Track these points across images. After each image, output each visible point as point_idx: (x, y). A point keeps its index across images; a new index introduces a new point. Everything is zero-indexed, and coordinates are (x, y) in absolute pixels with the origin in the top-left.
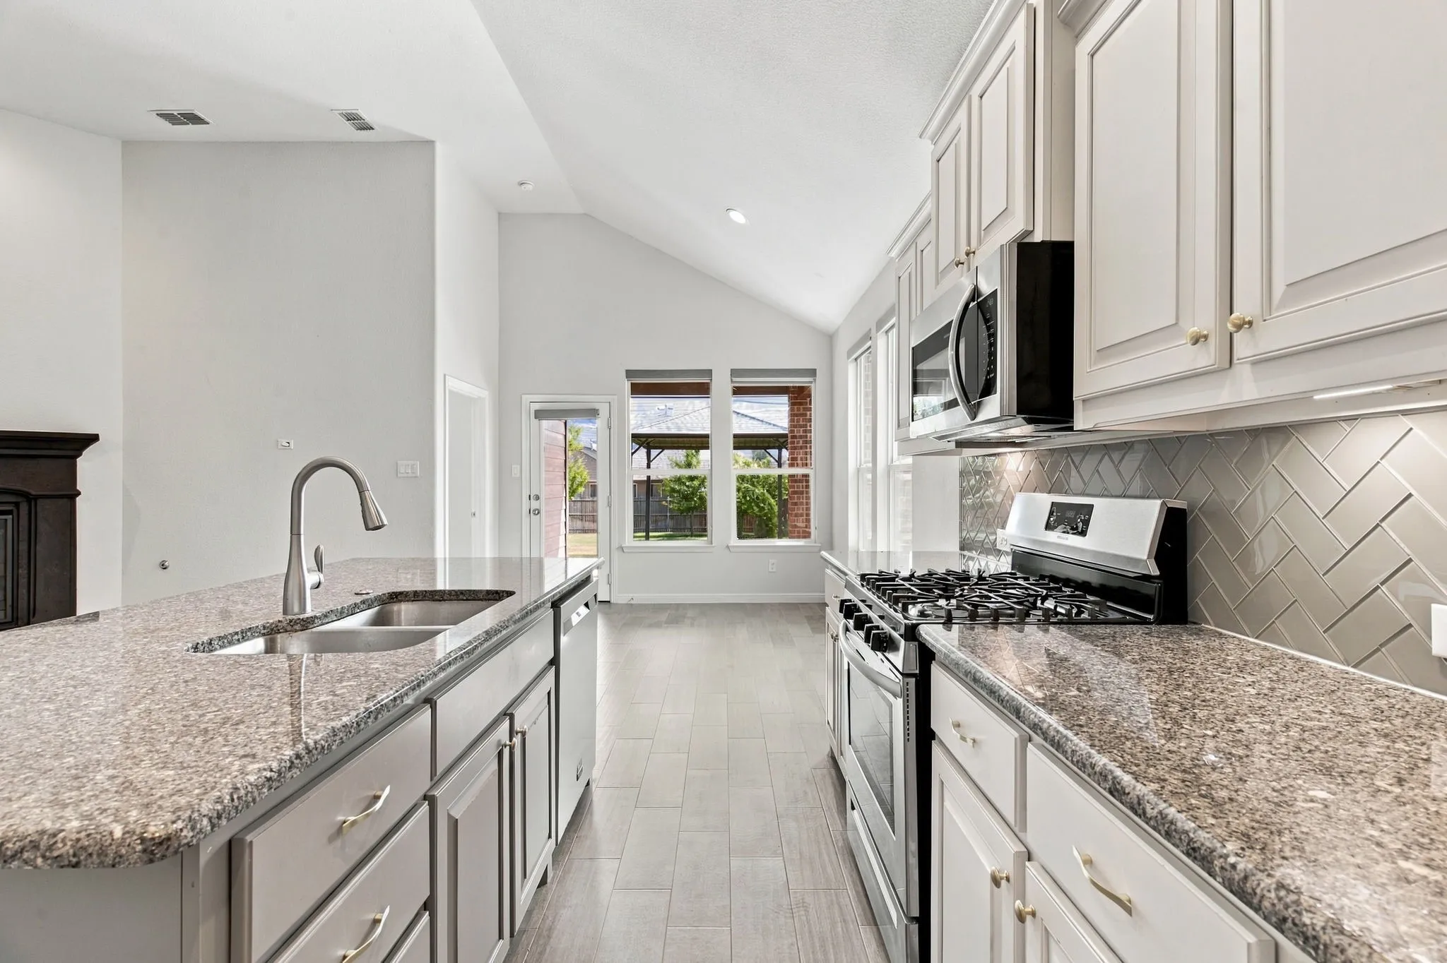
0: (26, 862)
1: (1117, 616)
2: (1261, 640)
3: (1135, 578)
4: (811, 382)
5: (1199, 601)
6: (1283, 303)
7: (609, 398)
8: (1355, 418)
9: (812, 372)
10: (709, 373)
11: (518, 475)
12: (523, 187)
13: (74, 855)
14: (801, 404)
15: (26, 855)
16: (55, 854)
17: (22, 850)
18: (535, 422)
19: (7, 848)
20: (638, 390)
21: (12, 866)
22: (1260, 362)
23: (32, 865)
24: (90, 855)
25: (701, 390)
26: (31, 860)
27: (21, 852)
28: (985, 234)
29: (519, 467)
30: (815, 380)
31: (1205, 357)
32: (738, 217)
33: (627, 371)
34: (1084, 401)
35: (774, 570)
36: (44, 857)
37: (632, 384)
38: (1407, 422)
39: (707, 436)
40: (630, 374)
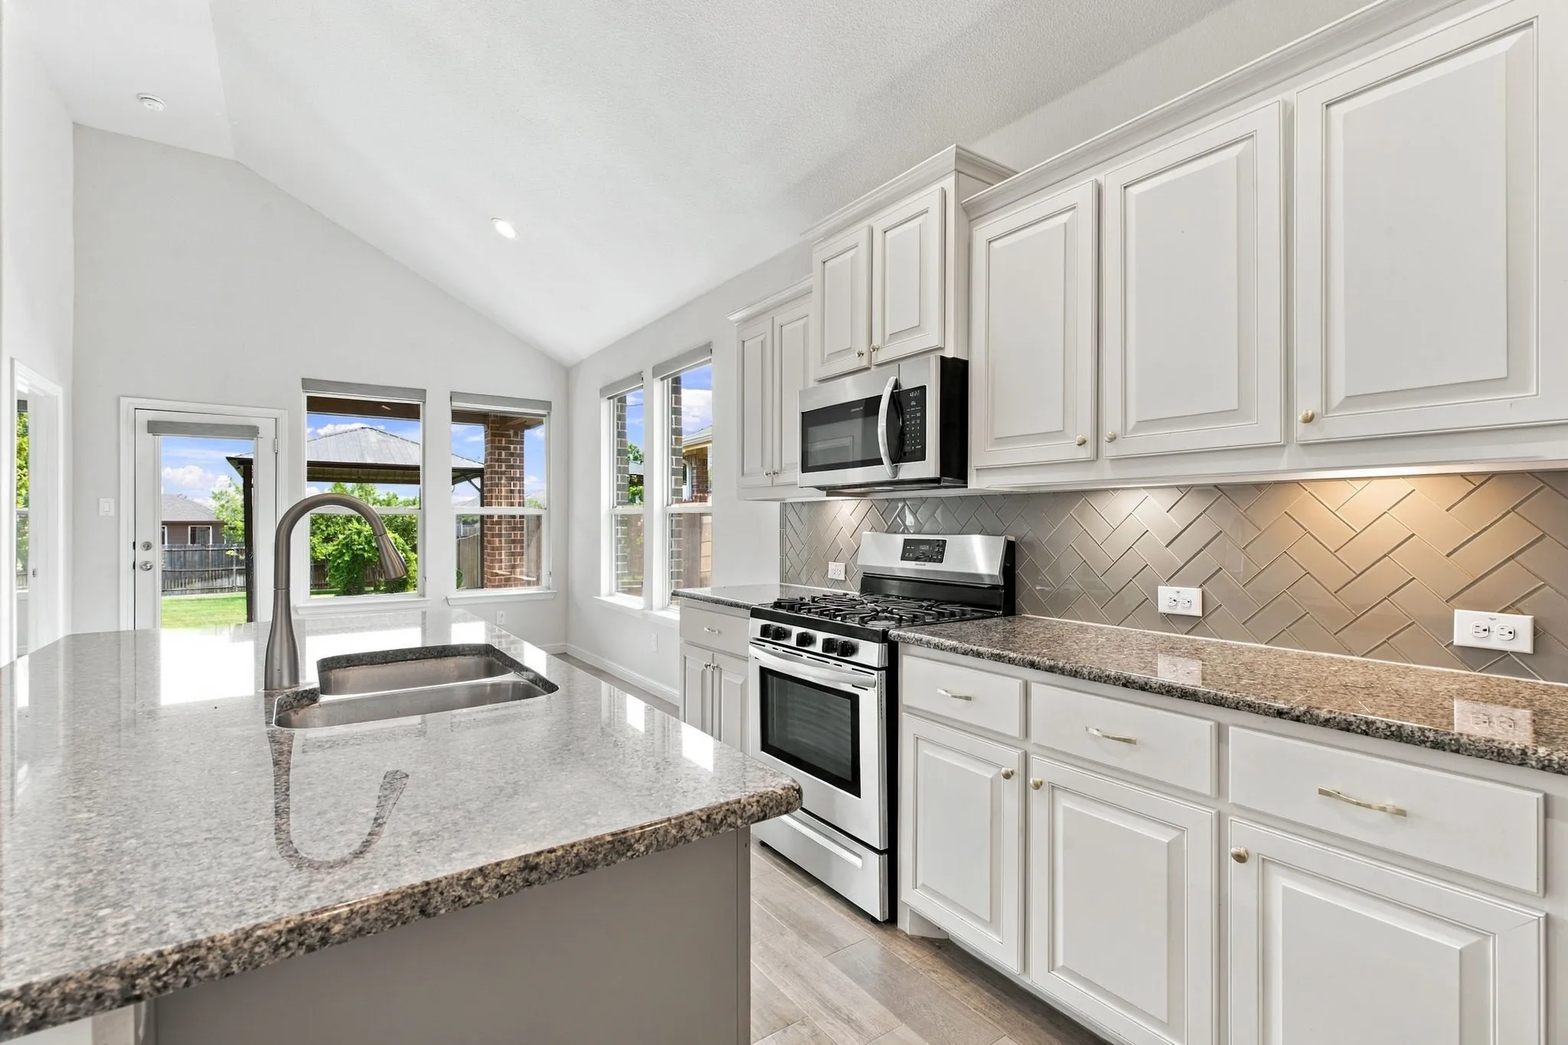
0: (730, 826)
1: (980, 614)
2: (1063, 618)
3: (987, 588)
4: (544, 416)
5: (1020, 601)
6: (1135, 430)
7: (276, 413)
8: (1118, 489)
9: (547, 405)
10: (422, 393)
11: (112, 513)
12: (146, 103)
13: (762, 811)
14: (502, 436)
15: (729, 820)
16: (749, 814)
17: (725, 817)
18: (146, 439)
19: (715, 819)
20: (316, 405)
21: (720, 832)
22: (1117, 460)
23: (734, 827)
24: (771, 808)
25: (410, 412)
26: (734, 823)
27: (726, 819)
28: (889, 339)
29: (113, 502)
30: (549, 413)
31: (1085, 453)
32: (505, 229)
33: (303, 379)
34: (977, 470)
35: (502, 623)
36: (741, 817)
37: (308, 397)
38: (1145, 493)
39: (417, 468)
40: (307, 383)
